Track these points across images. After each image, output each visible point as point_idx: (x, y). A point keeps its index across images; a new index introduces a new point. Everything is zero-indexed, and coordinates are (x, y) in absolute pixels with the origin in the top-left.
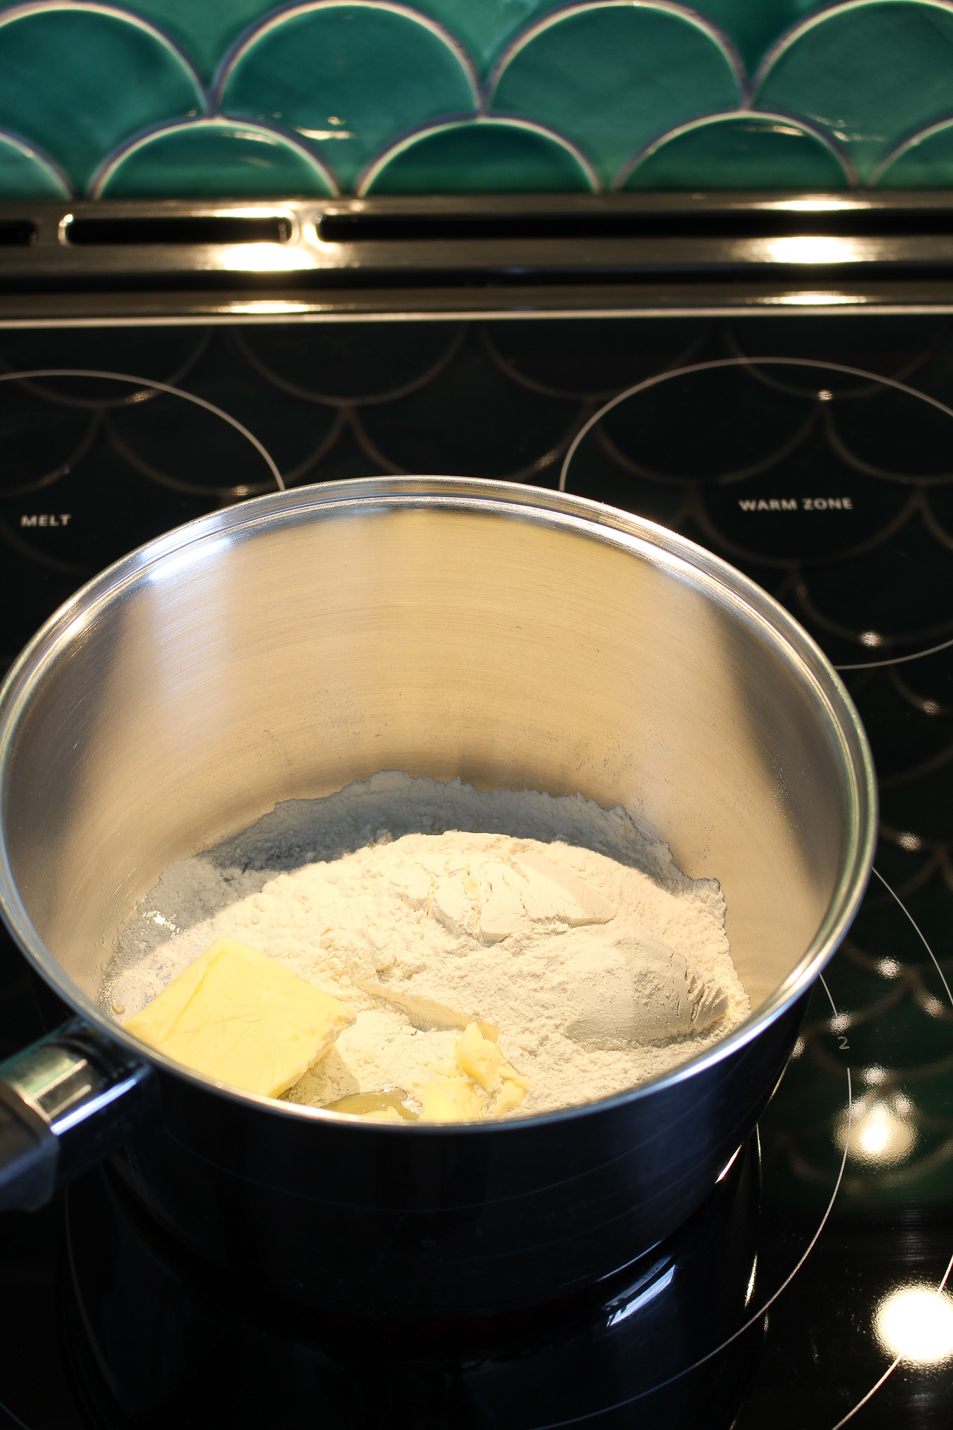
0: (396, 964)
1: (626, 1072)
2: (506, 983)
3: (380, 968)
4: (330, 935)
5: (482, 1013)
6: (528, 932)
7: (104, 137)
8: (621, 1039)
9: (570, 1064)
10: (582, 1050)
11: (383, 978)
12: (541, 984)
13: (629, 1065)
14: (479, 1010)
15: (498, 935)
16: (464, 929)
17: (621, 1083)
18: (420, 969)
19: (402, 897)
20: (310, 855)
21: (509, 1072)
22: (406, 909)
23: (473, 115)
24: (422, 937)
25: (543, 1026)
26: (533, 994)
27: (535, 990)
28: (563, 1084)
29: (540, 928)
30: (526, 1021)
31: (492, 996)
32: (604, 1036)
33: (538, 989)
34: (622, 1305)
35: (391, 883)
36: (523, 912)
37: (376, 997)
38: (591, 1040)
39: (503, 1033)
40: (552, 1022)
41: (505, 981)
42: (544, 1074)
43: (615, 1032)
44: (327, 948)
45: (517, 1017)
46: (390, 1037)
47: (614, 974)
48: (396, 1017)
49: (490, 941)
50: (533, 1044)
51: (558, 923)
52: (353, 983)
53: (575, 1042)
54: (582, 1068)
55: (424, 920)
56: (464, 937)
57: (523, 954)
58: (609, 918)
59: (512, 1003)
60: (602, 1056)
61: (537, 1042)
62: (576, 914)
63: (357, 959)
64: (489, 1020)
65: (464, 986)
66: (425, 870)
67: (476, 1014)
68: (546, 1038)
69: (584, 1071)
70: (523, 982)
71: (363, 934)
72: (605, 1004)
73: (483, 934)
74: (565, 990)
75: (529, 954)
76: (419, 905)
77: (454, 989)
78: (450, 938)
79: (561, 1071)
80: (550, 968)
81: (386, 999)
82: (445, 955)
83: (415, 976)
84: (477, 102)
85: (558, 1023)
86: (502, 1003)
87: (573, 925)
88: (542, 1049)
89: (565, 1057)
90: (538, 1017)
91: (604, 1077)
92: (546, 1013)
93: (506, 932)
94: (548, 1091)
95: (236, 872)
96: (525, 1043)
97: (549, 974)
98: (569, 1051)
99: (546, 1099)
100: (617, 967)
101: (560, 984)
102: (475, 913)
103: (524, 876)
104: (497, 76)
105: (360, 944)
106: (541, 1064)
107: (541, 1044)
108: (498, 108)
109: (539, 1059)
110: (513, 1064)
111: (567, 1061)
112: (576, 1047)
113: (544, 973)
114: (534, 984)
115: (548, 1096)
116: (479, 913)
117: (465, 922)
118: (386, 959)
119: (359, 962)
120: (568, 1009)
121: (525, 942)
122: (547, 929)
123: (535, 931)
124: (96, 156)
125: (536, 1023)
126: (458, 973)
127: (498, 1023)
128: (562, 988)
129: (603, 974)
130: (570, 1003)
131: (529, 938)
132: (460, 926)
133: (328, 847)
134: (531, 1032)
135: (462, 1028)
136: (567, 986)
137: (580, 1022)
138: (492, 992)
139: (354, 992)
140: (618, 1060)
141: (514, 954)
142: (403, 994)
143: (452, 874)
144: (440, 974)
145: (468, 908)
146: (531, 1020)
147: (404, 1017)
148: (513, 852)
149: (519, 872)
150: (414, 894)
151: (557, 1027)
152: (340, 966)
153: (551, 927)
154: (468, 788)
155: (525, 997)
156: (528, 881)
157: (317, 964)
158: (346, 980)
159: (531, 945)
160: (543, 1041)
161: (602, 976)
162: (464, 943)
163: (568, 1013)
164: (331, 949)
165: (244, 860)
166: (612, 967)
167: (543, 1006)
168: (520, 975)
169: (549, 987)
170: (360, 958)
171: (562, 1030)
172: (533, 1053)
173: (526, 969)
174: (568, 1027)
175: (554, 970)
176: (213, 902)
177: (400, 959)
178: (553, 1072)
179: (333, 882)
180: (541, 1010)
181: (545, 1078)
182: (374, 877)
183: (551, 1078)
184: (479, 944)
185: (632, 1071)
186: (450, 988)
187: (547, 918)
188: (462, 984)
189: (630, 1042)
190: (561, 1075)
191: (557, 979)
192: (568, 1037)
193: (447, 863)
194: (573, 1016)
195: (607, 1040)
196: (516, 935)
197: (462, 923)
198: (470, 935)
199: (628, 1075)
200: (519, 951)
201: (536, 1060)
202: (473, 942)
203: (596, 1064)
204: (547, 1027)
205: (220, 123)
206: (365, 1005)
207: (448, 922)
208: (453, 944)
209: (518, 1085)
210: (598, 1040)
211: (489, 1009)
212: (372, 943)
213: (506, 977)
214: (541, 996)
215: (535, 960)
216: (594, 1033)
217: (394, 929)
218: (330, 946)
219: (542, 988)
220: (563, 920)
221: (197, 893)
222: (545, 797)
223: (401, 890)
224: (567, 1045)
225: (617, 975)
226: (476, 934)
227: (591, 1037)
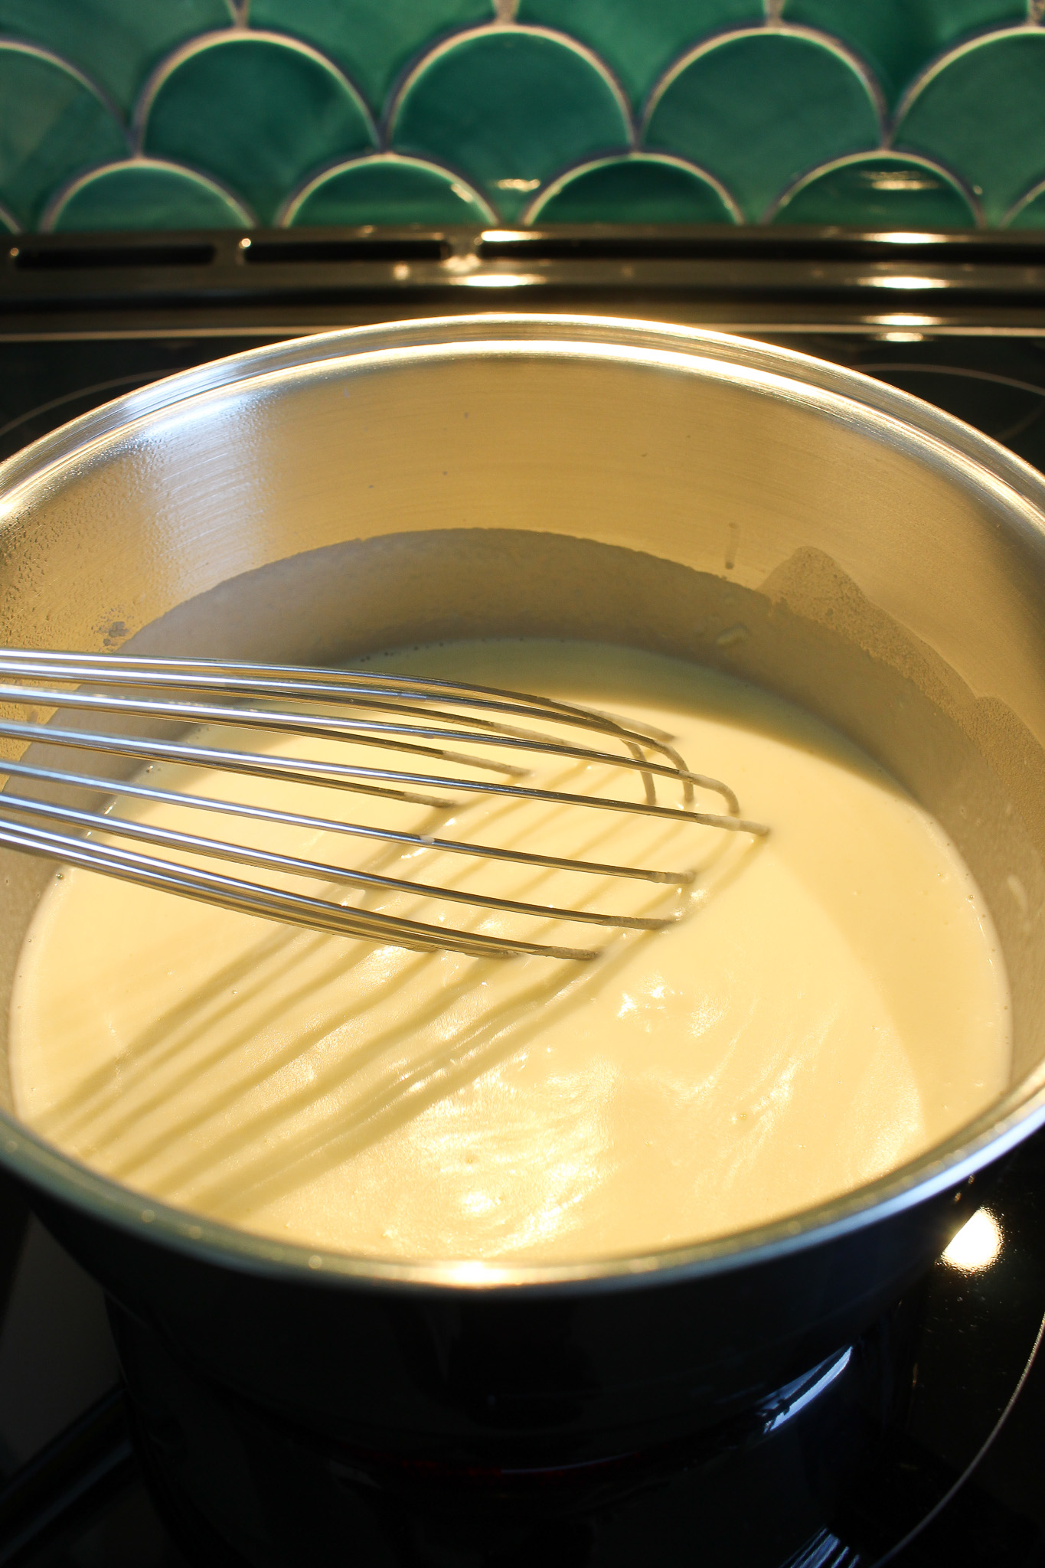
7: (287, 174)
23: (625, 150)
34: (784, 1406)
84: (630, 136)
104: (650, 108)
108: (651, 144)
124: (281, 194)
205: (391, 159)
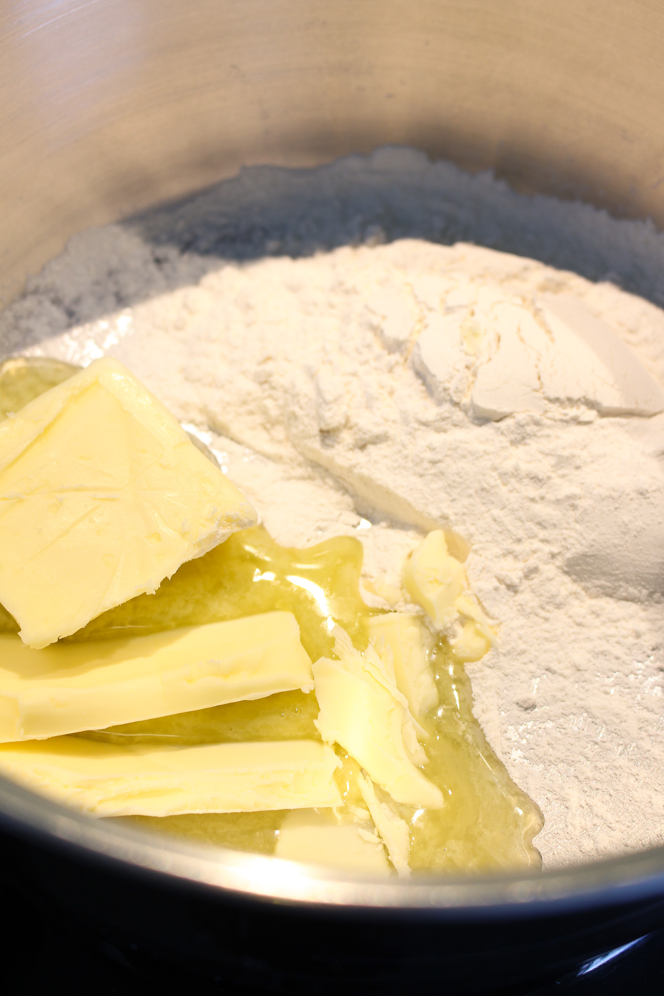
0: (347, 425)
1: (638, 635)
2: (493, 483)
3: (325, 428)
4: (269, 367)
5: (452, 518)
6: (537, 415)
8: (640, 588)
9: (562, 611)
10: (583, 593)
11: (328, 442)
12: (542, 491)
13: (643, 627)
14: (449, 512)
15: (495, 412)
16: (449, 395)
17: (628, 652)
18: (378, 440)
19: (376, 330)
20: (272, 245)
21: (474, 611)
22: (378, 349)
24: (391, 393)
25: (534, 552)
26: (528, 504)
27: (533, 500)
28: (546, 639)
29: (556, 411)
30: (510, 541)
31: (470, 496)
32: (618, 580)
33: (537, 498)
35: (366, 307)
36: (536, 384)
37: (315, 465)
38: (597, 582)
39: (476, 551)
40: (547, 548)
41: (493, 479)
42: (522, 621)
43: (634, 578)
44: (262, 383)
45: (500, 533)
46: (322, 524)
47: (648, 498)
48: (336, 496)
49: (483, 418)
50: (515, 577)
51: (583, 408)
52: (288, 439)
53: (575, 581)
54: (579, 620)
55: (399, 370)
56: (447, 406)
57: (525, 444)
58: (657, 410)
59: (496, 512)
60: (609, 606)
61: (521, 574)
62: (611, 399)
63: (296, 409)
64: (459, 529)
65: (435, 475)
66: (415, 297)
67: (445, 517)
68: (535, 570)
69: (579, 625)
70: (517, 485)
71: (312, 375)
72: (627, 538)
73: (474, 407)
74: (574, 507)
75: (534, 445)
76: (396, 346)
77: (421, 476)
78: (430, 403)
79: (546, 620)
80: (561, 472)
81: (327, 470)
82: (416, 426)
83: (371, 448)
85: (555, 550)
86: (483, 508)
87: (605, 413)
88: (526, 583)
89: (557, 601)
90: (530, 538)
91: (606, 638)
92: (542, 534)
93: (506, 409)
94: (523, 647)
95: (171, 252)
96: (504, 573)
97: (556, 480)
98: (564, 592)
99: (518, 657)
100: (654, 488)
101: (569, 497)
102: (468, 373)
103: (549, 332)
105: (305, 387)
106: (520, 605)
107: (527, 577)
109: (520, 598)
110: (481, 600)
111: (559, 606)
112: (575, 587)
113: (549, 478)
114: (532, 491)
115: (523, 652)
116: (475, 374)
117: (451, 386)
118: (333, 417)
119: (299, 412)
120: (574, 534)
121: (530, 429)
122: (566, 415)
123: (549, 415)
125: (525, 546)
126: (429, 455)
127: (471, 535)
128: (570, 502)
129: (633, 495)
130: (578, 527)
131: (537, 423)
132: (445, 390)
133: (299, 237)
134: (516, 557)
135: (423, 531)
136: (577, 502)
137: (587, 556)
138: (471, 491)
139: (286, 451)
140: (631, 617)
141: (513, 443)
142: (350, 470)
143: (449, 310)
144: (405, 452)
145: (461, 366)
146: (519, 541)
147: (348, 499)
148: (543, 288)
149: (543, 324)
150: (392, 331)
151: (553, 556)
152: (274, 412)
153: (572, 412)
154: (502, 186)
155: (516, 506)
156: (553, 340)
157: (244, 403)
158: (279, 432)
159: (539, 434)
160: (531, 572)
161: (630, 497)
162: (446, 415)
163: (572, 541)
164: (266, 386)
165: (187, 237)
166: (646, 487)
167: (539, 524)
168: (516, 474)
169: (553, 498)
170: (301, 408)
171: (559, 562)
172: (512, 588)
173: (525, 467)
174: (568, 560)
175: (563, 476)
176: (131, 288)
177: (353, 420)
178: (536, 619)
179: (293, 289)
180: (536, 529)
181: (522, 627)
182: (347, 292)
183: (532, 627)
184: (466, 420)
185: (647, 637)
186: (415, 474)
187: (570, 400)
188: (433, 471)
189: (651, 594)
190: (546, 626)
191: (567, 489)
192: (567, 573)
193: (447, 292)
194: (578, 546)
195: (620, 586)
196: (521, 417)
197: (447, 385)
198: (456, 404)
199: (640, 641)
200: (520, 440)
201: (515, 598)
202: (458, 415)
203: (598, 616)
204: (539, 554)
206: (300, 471)
207: (429, 379)
208: (432, 412)
209: (478, 633)
210: (609, 584)
211: (464, 514)
212: (319, 392)
213: (494, 474)
214: (541, 510)
215: (540, 456)
216: (604, 574)
217: (354, 374)
218: (266, 382)
219: (542, 498)
220: (591, 404)
221: (111, 273)
222: (603, 217)
223: (375, 321)
224: (563, 583)
225: (652, 500)
226: (464, 405)
227: (598, 579)
